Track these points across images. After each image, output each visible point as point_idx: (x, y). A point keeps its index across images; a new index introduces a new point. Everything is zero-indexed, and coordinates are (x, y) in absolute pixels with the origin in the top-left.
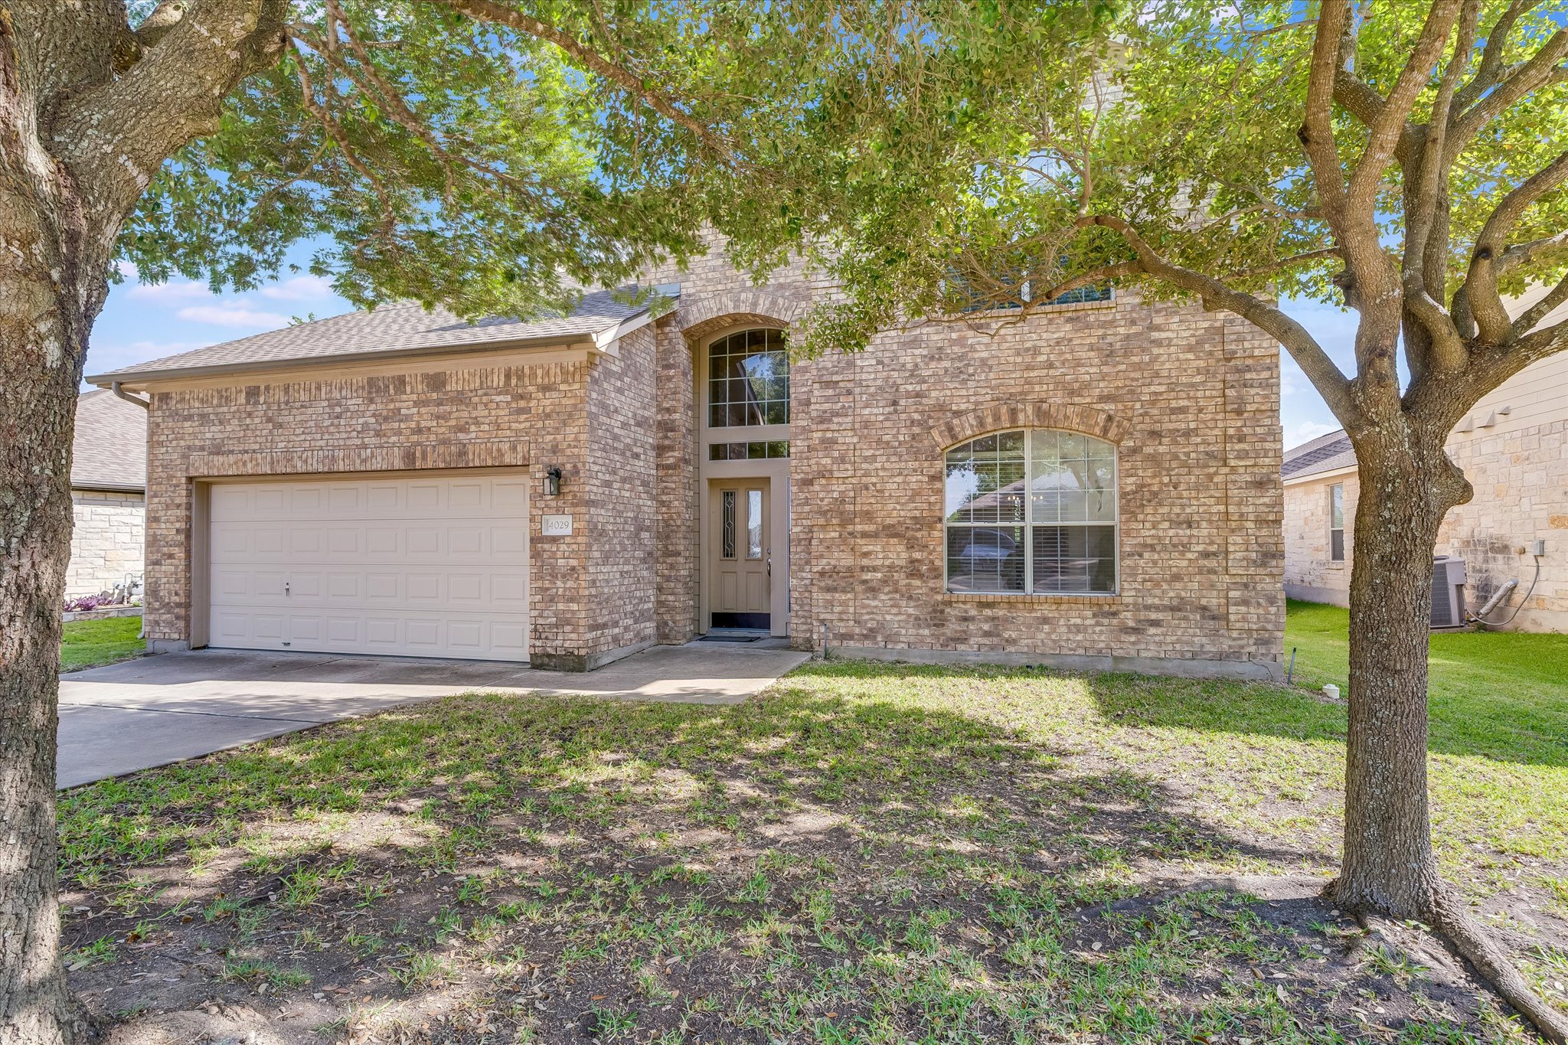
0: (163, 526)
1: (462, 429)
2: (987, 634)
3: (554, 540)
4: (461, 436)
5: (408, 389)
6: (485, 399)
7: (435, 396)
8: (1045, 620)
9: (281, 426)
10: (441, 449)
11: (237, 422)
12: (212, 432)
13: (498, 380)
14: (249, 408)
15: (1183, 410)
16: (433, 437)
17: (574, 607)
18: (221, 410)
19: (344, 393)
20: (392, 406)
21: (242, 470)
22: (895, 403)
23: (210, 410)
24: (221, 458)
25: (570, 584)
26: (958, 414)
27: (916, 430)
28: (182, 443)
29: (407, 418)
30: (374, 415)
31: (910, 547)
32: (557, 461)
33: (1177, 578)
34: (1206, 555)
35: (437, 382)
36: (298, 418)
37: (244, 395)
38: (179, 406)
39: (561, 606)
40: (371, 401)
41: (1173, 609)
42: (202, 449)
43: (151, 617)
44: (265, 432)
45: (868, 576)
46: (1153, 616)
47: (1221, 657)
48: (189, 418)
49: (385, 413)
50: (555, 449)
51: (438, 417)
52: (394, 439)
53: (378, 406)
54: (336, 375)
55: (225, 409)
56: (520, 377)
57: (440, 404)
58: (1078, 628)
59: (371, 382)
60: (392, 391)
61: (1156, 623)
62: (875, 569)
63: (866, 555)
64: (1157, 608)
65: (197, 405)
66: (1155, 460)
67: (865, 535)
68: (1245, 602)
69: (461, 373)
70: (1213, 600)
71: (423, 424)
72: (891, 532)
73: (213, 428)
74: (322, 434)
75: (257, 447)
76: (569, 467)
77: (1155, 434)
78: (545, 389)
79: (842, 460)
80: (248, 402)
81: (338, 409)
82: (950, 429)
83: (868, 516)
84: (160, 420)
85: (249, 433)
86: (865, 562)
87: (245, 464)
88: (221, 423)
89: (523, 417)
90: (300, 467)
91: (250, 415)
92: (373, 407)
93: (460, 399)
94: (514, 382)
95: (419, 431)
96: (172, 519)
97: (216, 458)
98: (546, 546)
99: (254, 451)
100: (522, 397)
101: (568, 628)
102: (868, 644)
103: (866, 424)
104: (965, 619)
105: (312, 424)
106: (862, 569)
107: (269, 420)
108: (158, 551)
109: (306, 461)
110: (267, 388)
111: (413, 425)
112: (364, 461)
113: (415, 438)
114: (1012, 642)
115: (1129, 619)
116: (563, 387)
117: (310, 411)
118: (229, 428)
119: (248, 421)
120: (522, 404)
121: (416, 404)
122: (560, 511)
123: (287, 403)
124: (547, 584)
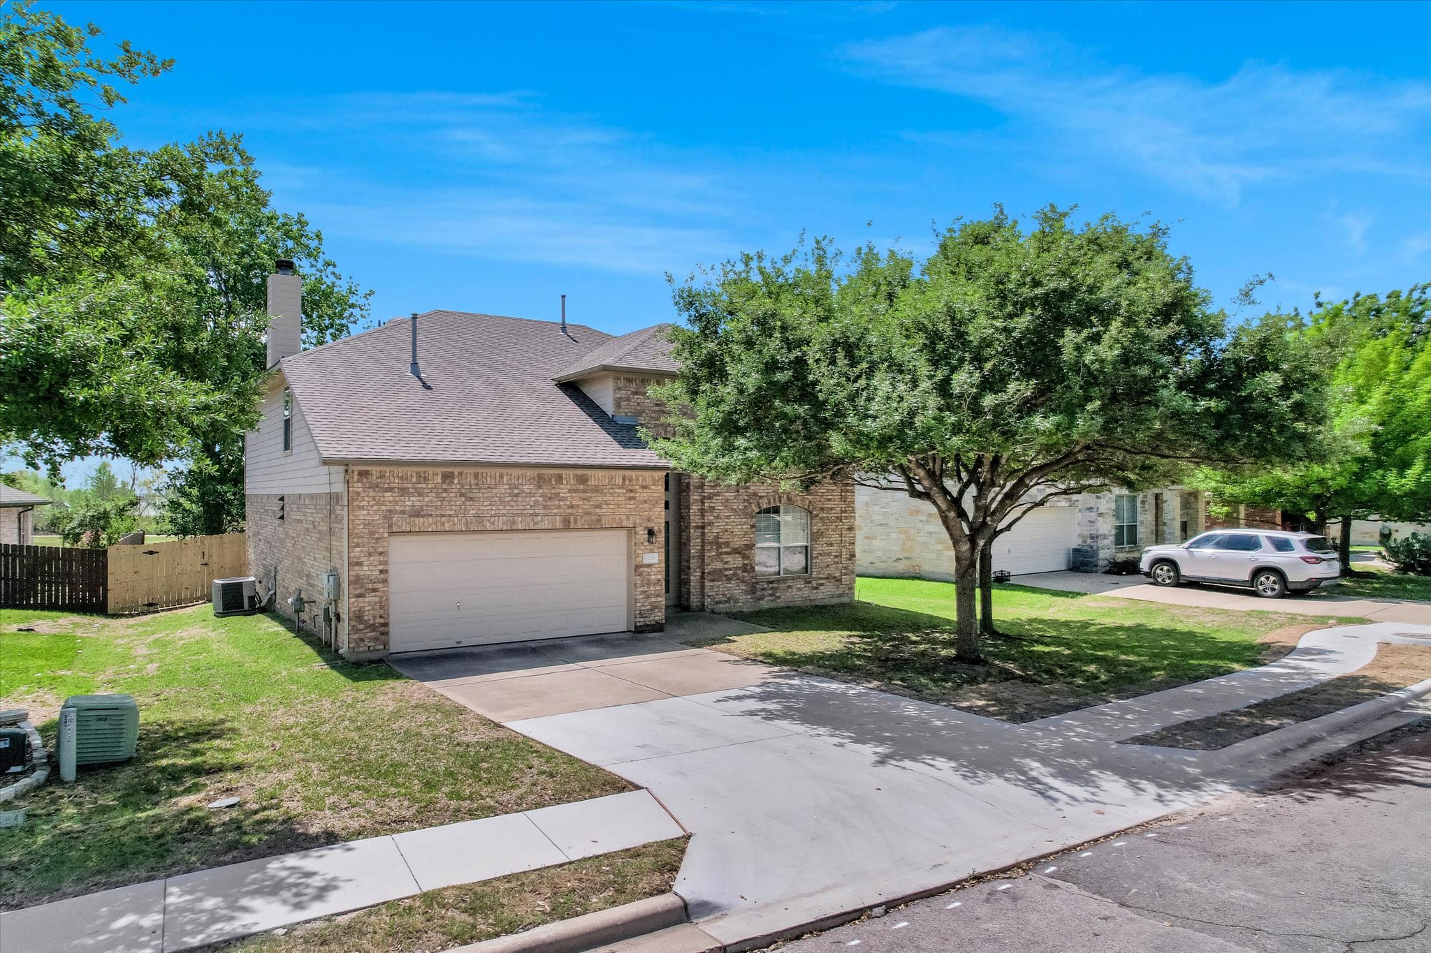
0: (366, 568)
1: (598, 506)
2: (771, 595)
3: (649, 566)
4: (598, 511)
5: (564, 482)
6: (611, 491)
7: (581, 487)
8: (789, 587)
9: (472, 499)
10: (586, 518)
11: (434, 495)
12: (410, 502)
13: (619, 481)
14: (445, 486)
15: (830, 500)
16: (580, 511)
17: (660, 599)
18: (420, 486)
19: (520, 481)
20: (554, 491)
21: (443, 529)
22: (738, 491)
23: (410, 485)
24: (421, 520)
25: (657, 588)
26: (761, 497)
27: (746, 504)
28: (383, 508)
29: (563, 499)
30: (541, 496)
31: (743, 558)
32: (650, 525)
33: (828, 566)
34: (836, 557)
35: (583, 480)
36: (486, 495)
37: (440, 477)
38: (379, 480)
39: (653, 600)
40: (540, 487)
41: (827, 578)
42: (403, 512)
43: (356, 636)
44: (458, 503)
45: (727, 573)
46: (822, 582)
47: (840, 596)
48: (390, 490)
49: (549, 495)
50: (649, 520)
51: (583, 499)
52: (555, 511)
53: (546, 490)
54: (516, 472)
55: (424, 486)
56: (631, 480)
57: (585, 491)
58: (799, 589)
59: (540, 478)
60: (554, 482)
61: (822, 585)
62: (730, 569)
63: (726, 563)
64: (822, 578)
65: (396, 481)
66: (822, 519)
67: (726, 553)
68: (846, 574)
69: (596, 477)
70: (837, 574)
71: (574, 503)
72: (736, 551)
73: (412, 498)
74: (505, 506)
75: (453, 512)
76: (656, 529)
77: (822, 509)
78: (644, 487)
79: (718, 517)
80: (444, 482)
81: (516, 491)
82: (759, 504)
83: (727, 544)
84: (360, 490)
85: (445, 503)
86: (726, 566)
87: (443, 524)
88: (420, 495)
89: (632, 502)
90: (488, 526)
91: (445, 490)
92: (541, 491)
93: (597, 490)
94: (627, 482)
95: (572, 507)
96: (375, 563)
97: (417, 519)
98: (645, 569)
99: (450, 516)
100: (632, 491)
101: (656, 611)
102: (727, 605)
103: (727, 501)
104: (763, 589)
105: (497, 499)
106: (727, 569)
107: (462, 495)
108: (361, 588)
109: (493, 523)
110: (461, 474)
111: (568, 503)
112: (536, 523)
113: (569, 511)
114: (779, 597)
115: (814, 583)
116: (653, 487)
117: (495, 491)
118: (427, 499)
119: (444, 495)
120: (632, 495)
121: (570, 491)
122: (652, 551)
123: (477, 485)
124: (646, 589)
